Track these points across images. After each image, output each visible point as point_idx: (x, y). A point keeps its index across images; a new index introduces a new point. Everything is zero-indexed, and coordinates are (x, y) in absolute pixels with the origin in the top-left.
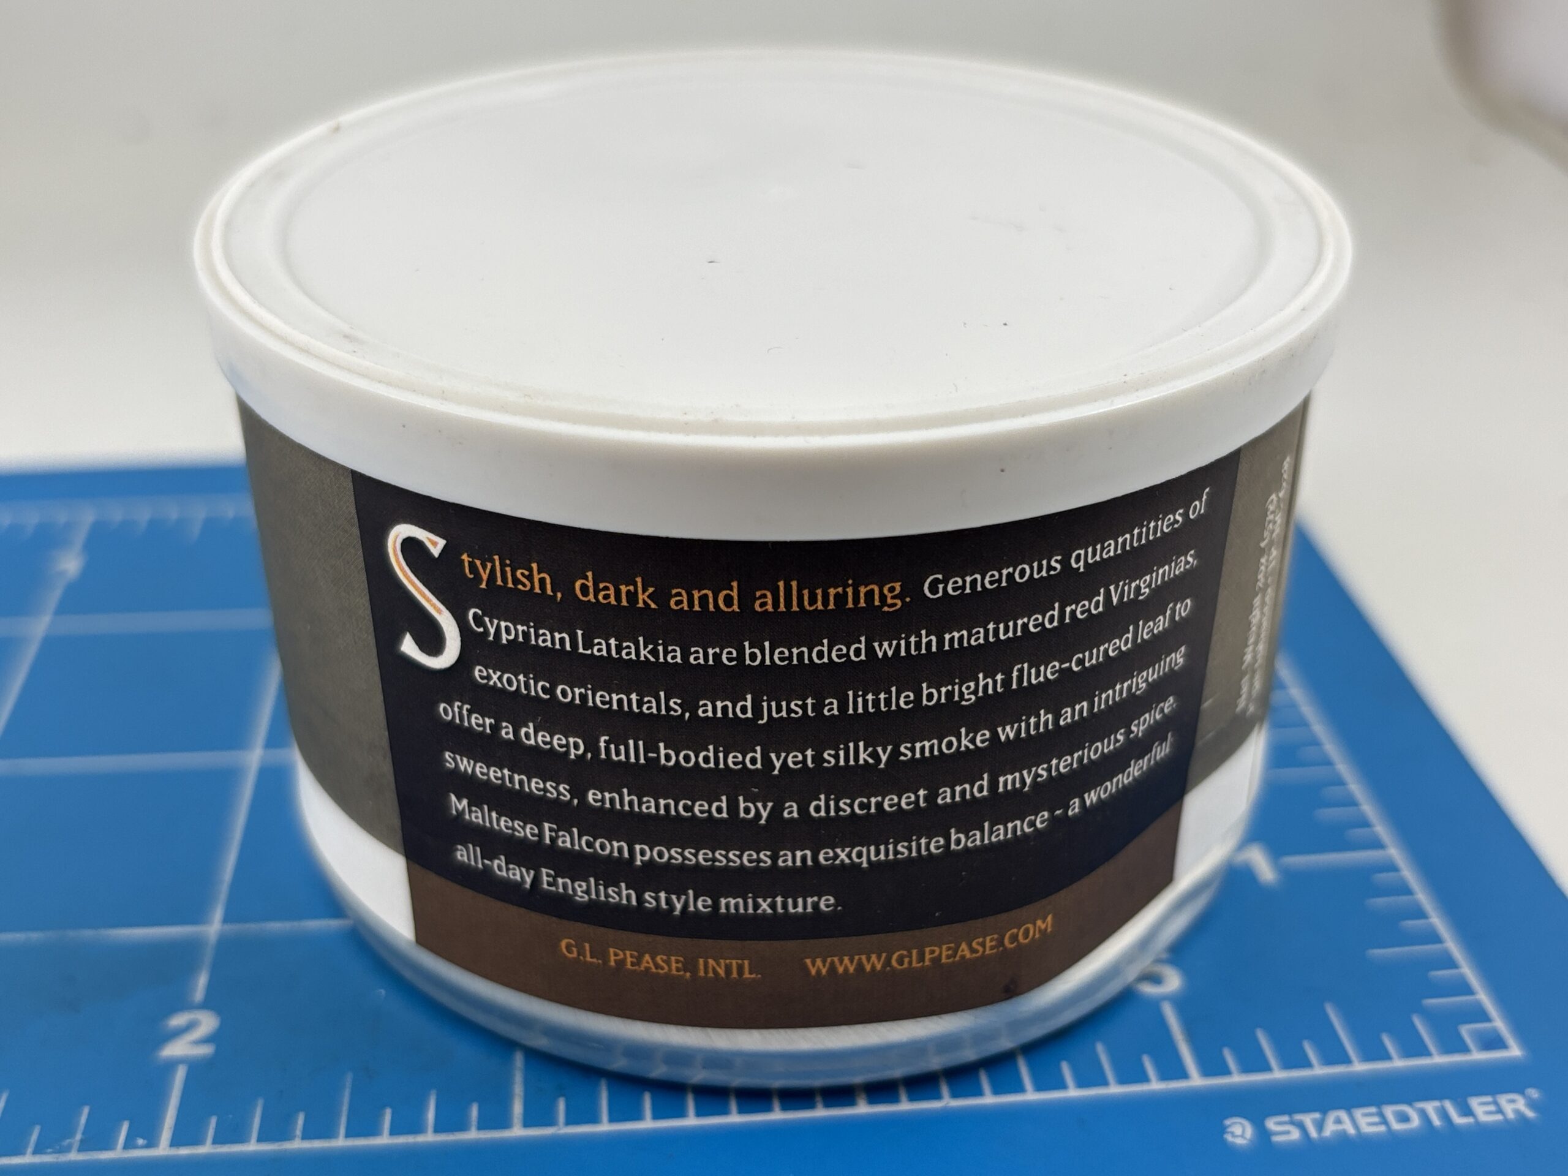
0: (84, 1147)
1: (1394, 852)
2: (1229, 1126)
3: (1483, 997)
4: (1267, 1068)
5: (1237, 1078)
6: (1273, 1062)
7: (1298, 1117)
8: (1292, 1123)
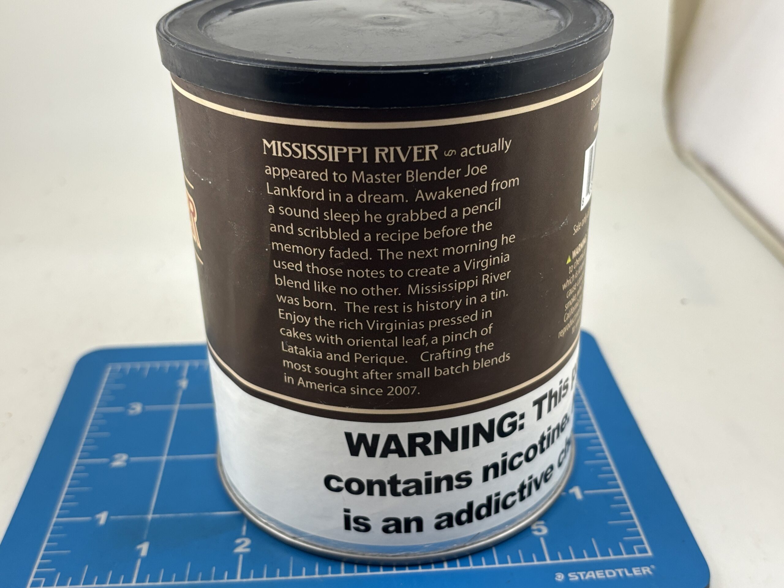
0: (215, 579)
1: (622, 489)
2: (557, 575)
3: (643, 537)
4: (571, 558)
5: (561, 561)
6: (573, 556)
7: (578, 573)
8: (576, 575)
